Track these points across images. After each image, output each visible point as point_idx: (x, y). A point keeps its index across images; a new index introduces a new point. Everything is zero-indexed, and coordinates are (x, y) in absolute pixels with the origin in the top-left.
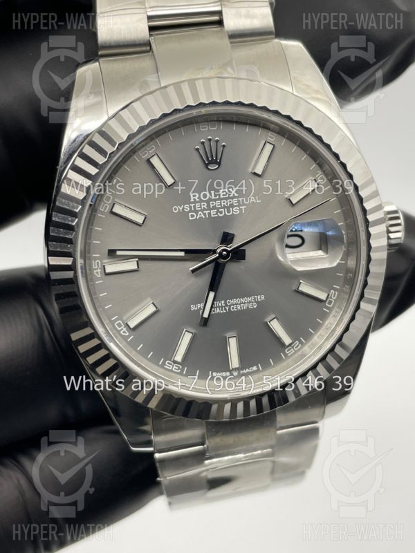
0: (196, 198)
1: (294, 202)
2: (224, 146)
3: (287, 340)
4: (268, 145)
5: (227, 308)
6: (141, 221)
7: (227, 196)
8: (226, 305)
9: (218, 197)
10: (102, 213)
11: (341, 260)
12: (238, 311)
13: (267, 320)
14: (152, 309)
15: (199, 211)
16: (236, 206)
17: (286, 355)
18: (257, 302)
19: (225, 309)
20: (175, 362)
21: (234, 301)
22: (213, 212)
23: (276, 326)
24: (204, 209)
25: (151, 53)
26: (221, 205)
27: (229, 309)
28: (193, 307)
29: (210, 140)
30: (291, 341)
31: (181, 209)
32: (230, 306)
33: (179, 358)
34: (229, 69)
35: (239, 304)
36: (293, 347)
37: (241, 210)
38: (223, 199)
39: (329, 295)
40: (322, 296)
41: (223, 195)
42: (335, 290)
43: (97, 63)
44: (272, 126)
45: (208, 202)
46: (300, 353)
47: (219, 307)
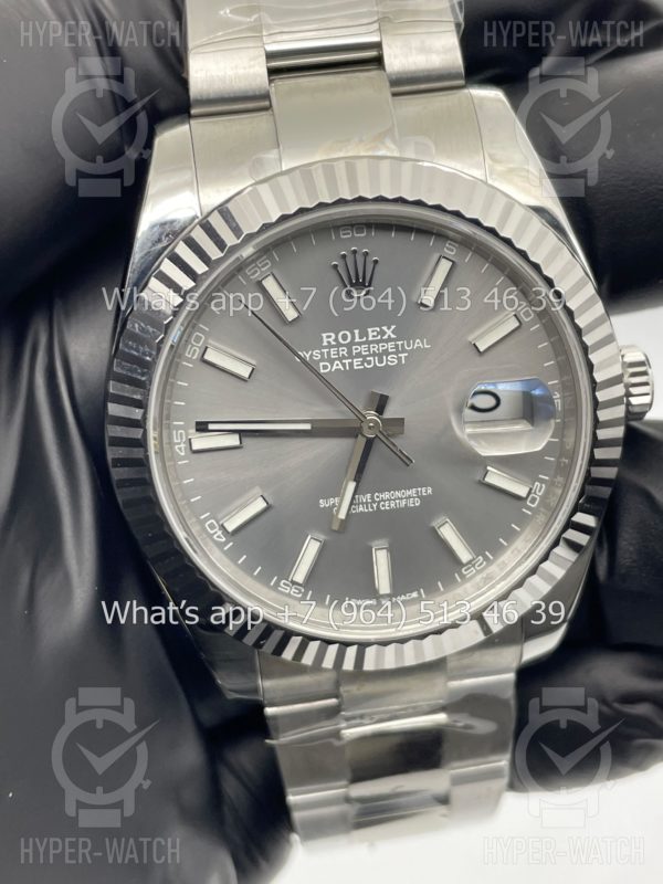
0: (330, 340)
1: (482, 349)
2: (376, 262)
3: (464, 555)
4: (443, 261)
5: (375, 506)
6: (246, 375)
7: (379, 337)
8: (374, 501)
9: (365, 339)
10: (189, 360)
11: (552, 437)
12: (391, 511)
13: (435, 524)
14: (260, 505)
15: (336, 359)
16: (392, 353)
17: (462, 576)
18: (421, 497)
19: (372, 508)
20: (294, 583)
21: (386, 495)
22: (356, 362)
23: (449, 533)
24: (344, 357)
25: (270, 112)
26: (369, 350)
27: (378, 507)
28: (322, 503)
29: (355, 252)
30: (471, 557)
31: (308, 356)
32: (379, 502)
33: (300, 576)
34: (389, 143)
35: (392, 500)
36: (474, 566)
37: (399, 359)
38: (372, 342)
39: (531, 489)
40: (522, 491)
41: (374, 336)
42: (542, 481)
43: (187, 126)
44: (451, 234)
45: (349, 346)
46: (484, 575)
47: (363, 503)
